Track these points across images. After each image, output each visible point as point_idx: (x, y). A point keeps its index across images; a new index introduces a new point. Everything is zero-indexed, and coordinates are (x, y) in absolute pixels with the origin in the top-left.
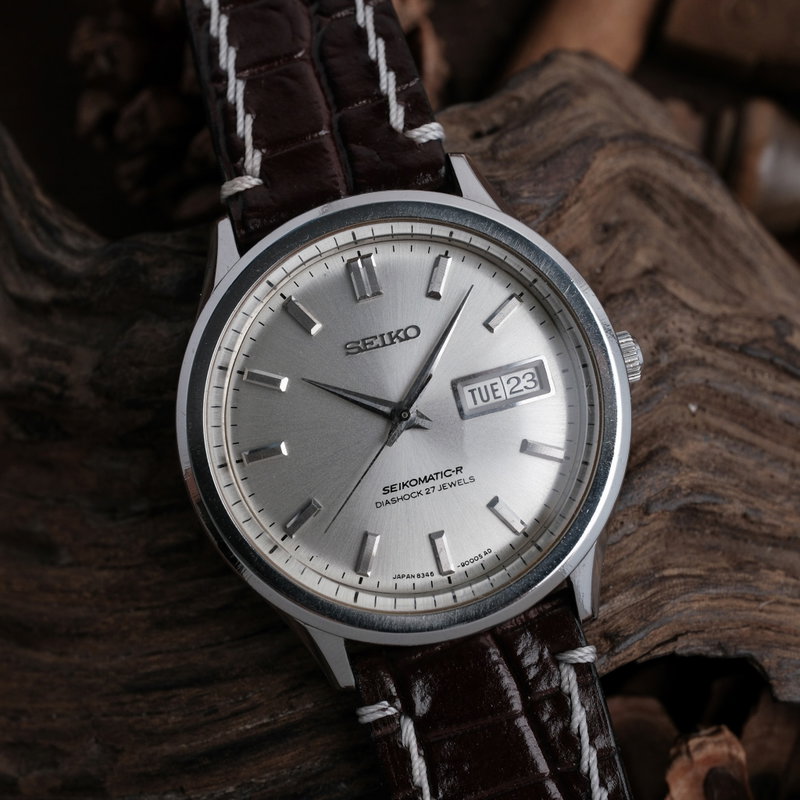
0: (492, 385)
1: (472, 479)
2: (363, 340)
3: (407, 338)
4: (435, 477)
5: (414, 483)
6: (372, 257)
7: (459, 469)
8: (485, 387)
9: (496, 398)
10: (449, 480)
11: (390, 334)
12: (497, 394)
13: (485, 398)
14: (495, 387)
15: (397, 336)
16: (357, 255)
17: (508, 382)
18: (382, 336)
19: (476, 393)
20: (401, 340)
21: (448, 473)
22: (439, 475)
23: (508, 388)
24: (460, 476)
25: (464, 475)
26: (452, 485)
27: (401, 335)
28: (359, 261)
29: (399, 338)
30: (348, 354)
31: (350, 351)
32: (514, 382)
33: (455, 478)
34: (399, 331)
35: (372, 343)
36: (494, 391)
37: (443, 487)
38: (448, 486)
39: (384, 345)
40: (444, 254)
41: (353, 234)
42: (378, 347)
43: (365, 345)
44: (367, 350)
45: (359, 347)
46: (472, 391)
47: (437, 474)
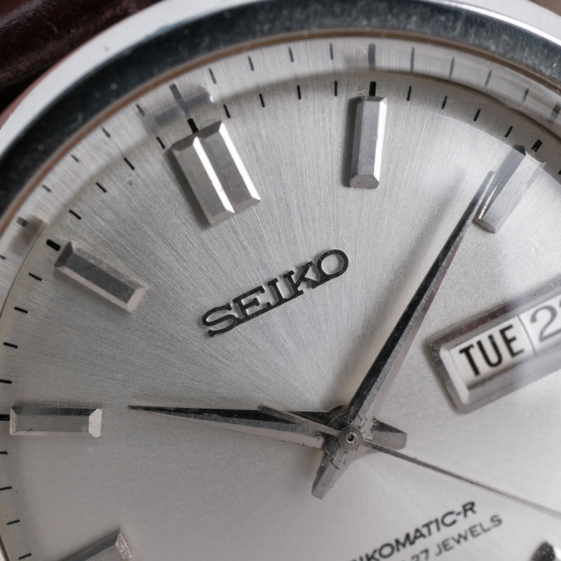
0: (503, 332)
1: (496, 521)
2: (237, 300)
3: (324, 278)
4: (425, 531)
5: (387, 551)
6: (223, 130)
7: (469, 507)
8: (491, 337)
9: (513, 354)
10: (452, 532)
11: (287, 276)
12: (515, 346)
13: (494, 359)
14: (509, 334)
15: (302, 278)
16: (189, 131)
17: (533, 319)
18: (272, 283)
19: (475, 353)
20: (314, 284)
21: (448, 520)
22: (433, 527)
23: (534, 330)
24: (472, 519)
25: (481, 516)
26: (460, 538)
27: (310, 275)
28: (197, 143)
29: (307, 280)
30: (212, 334)
31: (212, 328)
32: (544, 316)
33: (463, 524)
34: (305, 268)
35: (255, 302)
36: (508, 342)
37: (445, 546)
38: (452, 543)
39: (281, 301)
40: (365, 92)
41: (173, 88)
42: (268, 307)
43: (243, 308)
44: (248, 318)
45: (231, 317)
46: (466, 351)
47: (427, 525)
